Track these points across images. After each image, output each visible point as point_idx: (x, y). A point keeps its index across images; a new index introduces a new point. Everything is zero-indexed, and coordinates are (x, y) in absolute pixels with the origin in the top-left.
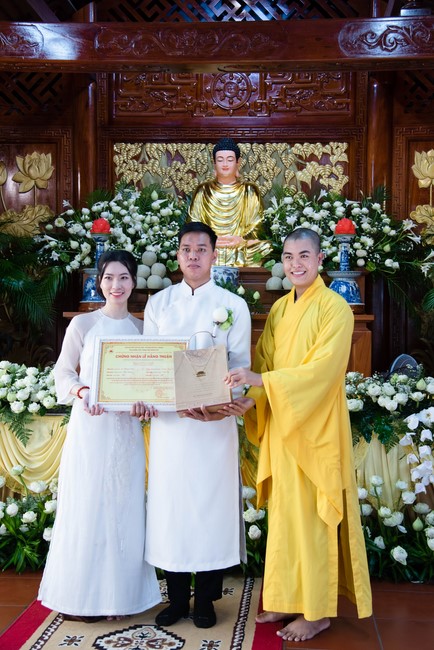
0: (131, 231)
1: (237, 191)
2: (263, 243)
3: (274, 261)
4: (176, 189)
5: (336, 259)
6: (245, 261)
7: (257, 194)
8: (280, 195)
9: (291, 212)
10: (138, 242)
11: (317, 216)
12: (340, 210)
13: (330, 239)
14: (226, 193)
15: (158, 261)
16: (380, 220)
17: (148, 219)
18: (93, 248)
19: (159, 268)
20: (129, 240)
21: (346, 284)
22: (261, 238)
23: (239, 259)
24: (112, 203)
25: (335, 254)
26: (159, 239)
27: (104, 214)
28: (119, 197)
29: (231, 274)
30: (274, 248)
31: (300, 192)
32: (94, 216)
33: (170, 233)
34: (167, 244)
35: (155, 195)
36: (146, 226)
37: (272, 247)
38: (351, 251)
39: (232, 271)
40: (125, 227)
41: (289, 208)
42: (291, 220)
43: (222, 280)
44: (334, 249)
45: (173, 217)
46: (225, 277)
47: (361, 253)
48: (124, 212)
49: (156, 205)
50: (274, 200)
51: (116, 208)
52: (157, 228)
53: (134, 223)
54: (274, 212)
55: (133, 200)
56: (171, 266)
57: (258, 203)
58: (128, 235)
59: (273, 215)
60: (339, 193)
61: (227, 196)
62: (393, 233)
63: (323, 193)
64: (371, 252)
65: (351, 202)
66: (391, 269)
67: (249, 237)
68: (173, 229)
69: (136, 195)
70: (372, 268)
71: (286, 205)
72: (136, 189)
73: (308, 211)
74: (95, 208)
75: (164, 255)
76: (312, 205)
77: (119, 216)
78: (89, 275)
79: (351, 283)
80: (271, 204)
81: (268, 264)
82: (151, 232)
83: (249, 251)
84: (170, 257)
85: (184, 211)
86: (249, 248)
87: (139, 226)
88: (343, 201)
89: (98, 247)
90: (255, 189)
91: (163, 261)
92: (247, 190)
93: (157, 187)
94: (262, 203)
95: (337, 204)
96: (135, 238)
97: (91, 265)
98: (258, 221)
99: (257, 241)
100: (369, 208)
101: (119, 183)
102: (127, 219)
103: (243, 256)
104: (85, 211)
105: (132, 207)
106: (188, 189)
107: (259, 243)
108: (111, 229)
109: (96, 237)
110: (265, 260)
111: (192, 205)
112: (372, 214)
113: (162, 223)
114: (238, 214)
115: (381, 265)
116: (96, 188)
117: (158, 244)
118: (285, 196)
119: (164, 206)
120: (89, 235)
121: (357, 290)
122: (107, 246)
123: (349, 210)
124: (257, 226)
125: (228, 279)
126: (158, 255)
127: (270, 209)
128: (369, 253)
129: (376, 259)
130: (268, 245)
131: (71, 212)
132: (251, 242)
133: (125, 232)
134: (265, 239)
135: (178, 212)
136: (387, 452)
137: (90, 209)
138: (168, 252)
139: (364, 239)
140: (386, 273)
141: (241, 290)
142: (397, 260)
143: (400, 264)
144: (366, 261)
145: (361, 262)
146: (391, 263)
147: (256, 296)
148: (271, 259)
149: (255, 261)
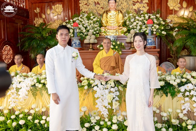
0: (85, 26)
1: (116, 13)
2: (124, 28)
3: (128, 33)
4: (98, 13)
5: (147, 32)
6: (119, 34)
7: (122, 13)
8: (128, 13)
9: (132, 18)
10: (87, 29)
11: (140, 19)
12: (147, 17)
13: (145, 25)
14: (112, 13)
15: (93, 35)
16: (159, 19)
17: (90, 22)
18: (74, 31)
19: (93, 37)
20: (84, 28)
21: (151, 40)
22: (123, 26)
23: (117, 33)
24: (79, 18)
25: (146, 30)
26: (93, 28)
27: (77, 21)
28: (81, 16)
29: (115, 38)
30: (128, 29)
31: (134, 12)
32: (74, 22)
33: (96, 26)
34: (95, 29)
35: (91, 15)
36: (89, 24)
37: (127, 29)
38: (151, 29)
39: (115, 37)
40: (83, 25)
41: (131, 17)
42: (132, 20)
43: (112, 39)
44: (146, 29)
45: (97, 21)
46: (113, 39)
47: (155, 30)
48: (82, 20)
49: (92, 18)
50: (127, 15)
51: (80, 19)
52: (92, 24)
53: (86, 23)
54: (127, 18)
55: (85, 16)
56: (97, 36)
57: (122, 16)
58: (84, 27)
59: (127, 19)
60: (146, 12)
61: (113, 14)
62: (164, 23)
63: (142, 12)
64: (158, 29)
65: (150, 14)
66: (163, 34)
67: (120, 26)
68: (97, 25)
69: (86, 15)
70: (158, 34)
71: (130, 16)
72: (86, 13)
73: (137, 18)
74: (74, 19)
75: (95, 33)
76: (138, 16)
77: (81, 22)
78: (73, 39)
79: (152, 39)
80: (126, 16)
81: (126, 34)
82: (91, 26)
83: (120, 30)
84: (96, 33)
85: (100, 19)
86: (120, 29)
87: (87, 24)
88: (147, 14)
89: (75, 31)
90: (121, 12)
91: (95, 35)
92: (119, 12)
93: (92, 12)
94: (123, 16)
95: (146, 15)
96: (86, 28)
97: (73, 36)
98: (122, 21)
99: (122, 27)
100: (155, 16)
101: (81, 12)
102: (83, 22)
103: (118, 32)
104: (71, 20)
105: (85, 19)
106: (101, 13)
107: (123, 28)
108: (79, 26)
109: (74, 28)
110: (125, 33)
111: (102, 17)
112: (157, 18)
113: (94, 23)
114: (116, 19)
115: (161, 33)
116: (75, 14)
117: (93, 29)
118: (130, 13)
119: (94, 18)
120: (72, 28)
121: (154, 41)
122: (78, 30)
123: (149, 17)
124: (122, 23)
125: (114, 39)
126: (93, 33)
127: (126, 17)
128: (157, 30)
129: (159, 31)
130: (126, 28)
131: (67, 21)
132: (120, 28)
133: (83, 26)
134: (124, 26)
135: (98, 19)
136: (173, 99)
137: (73, 20)
138: (96, 32)
139: (155, 25)
140: (162, 36)
141: (118, 43)
142: (165, 31)
143: (166, 33)
144: (156, 32)
145: (155, 33)
146: (164, 33)
147: (123, 44)
148: (127, 33)
149: (122, 33)
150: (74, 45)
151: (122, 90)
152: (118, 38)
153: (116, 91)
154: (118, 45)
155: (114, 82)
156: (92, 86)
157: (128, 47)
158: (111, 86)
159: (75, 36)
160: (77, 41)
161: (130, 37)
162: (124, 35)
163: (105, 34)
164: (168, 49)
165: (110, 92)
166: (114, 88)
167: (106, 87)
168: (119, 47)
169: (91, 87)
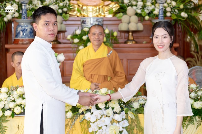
2: (113, 4)
3: (121, 14)
5: (156, 12)
6: (104, 13)
18: (20, 7)
23: (100, 12)
25: (154, 10)
29: (100, 22)
34: (61, 4)
38: (163, 8)
39: (99, 20)
44: (153, 6)
47: (168, 9)
56: (65, 17)
66: (183, 18)
70: (175, 17)
75: (60, 11)
78: (18, 23)
81: (119, 15)
83: (106, 8)
84: (63, 12)
86: (106, 6)
89: (23, 7)
91: (61, 14)
97: (20, 17)
99: (109, 2)
103: (103, 11)
107: (111, 4)
109: (22, 1)
110: (115, 13)
115: (179, 16)
117: (56, 4)
126: (57, 11)
128: (172, 9)
129: (176, 12)
132: (106, 3)
138: (62, 9)
139: (169, 1)
140: (180, 20)
141: (107, 31)
142: (186, 12)
143: (188, 15)
144: (171, 13)
145: (168, 14)
146: (184, 15)
147: (115, 34)
148: (119, 13)
149: (110, 13)
150: (21, 33)
151: (133, 117)
152: (105, 23)
153: (123, 120)
154: (107, 35)
155: (120, 104)
156: (80, 111)
157: (122, 38)
158: (115, 110)
159: (23, 16)
160: (27, 26)
161: (128, 21)
162: (114, 16)
163: (78, 14)
164: (187, 42)
165: (113, 122)
166: (119, 114)
167: (105, 113)
168: (109, 39)
169: (77, 114)
